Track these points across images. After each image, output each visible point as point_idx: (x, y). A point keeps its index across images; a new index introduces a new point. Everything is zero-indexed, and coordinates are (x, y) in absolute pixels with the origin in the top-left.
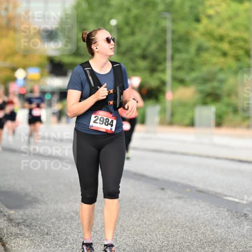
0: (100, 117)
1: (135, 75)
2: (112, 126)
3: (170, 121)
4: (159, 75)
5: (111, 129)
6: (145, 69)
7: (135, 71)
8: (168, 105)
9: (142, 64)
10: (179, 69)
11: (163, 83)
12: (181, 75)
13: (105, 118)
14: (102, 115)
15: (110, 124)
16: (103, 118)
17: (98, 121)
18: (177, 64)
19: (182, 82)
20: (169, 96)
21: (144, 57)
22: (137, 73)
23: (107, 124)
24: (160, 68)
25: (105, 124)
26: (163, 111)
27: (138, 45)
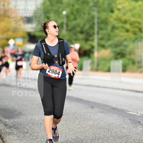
0: (52, 69)
1: (77, 43)
2: (59, 75)
3: (96, 68)
4: (90, 43)
5: (58, 76)
6: (83, 39)
7: (77, 40)
8: (96, 60)
9: (81, 36)
10: (101, 39)
11: (93, 47)
12: (103, 42)
13: (55, 70)
14: (53, 68)
15: (57, 74)
16: (54, 70)
17: (51, 71)
18: (100, 36)
19: (103, 46)
20: (96, 54)
21: (82, 32)
22: (78, 42)
23: (55, 73)
24: (91, 38)
25: (54, 74)
26: (93, 63)
27: (79, 25)
